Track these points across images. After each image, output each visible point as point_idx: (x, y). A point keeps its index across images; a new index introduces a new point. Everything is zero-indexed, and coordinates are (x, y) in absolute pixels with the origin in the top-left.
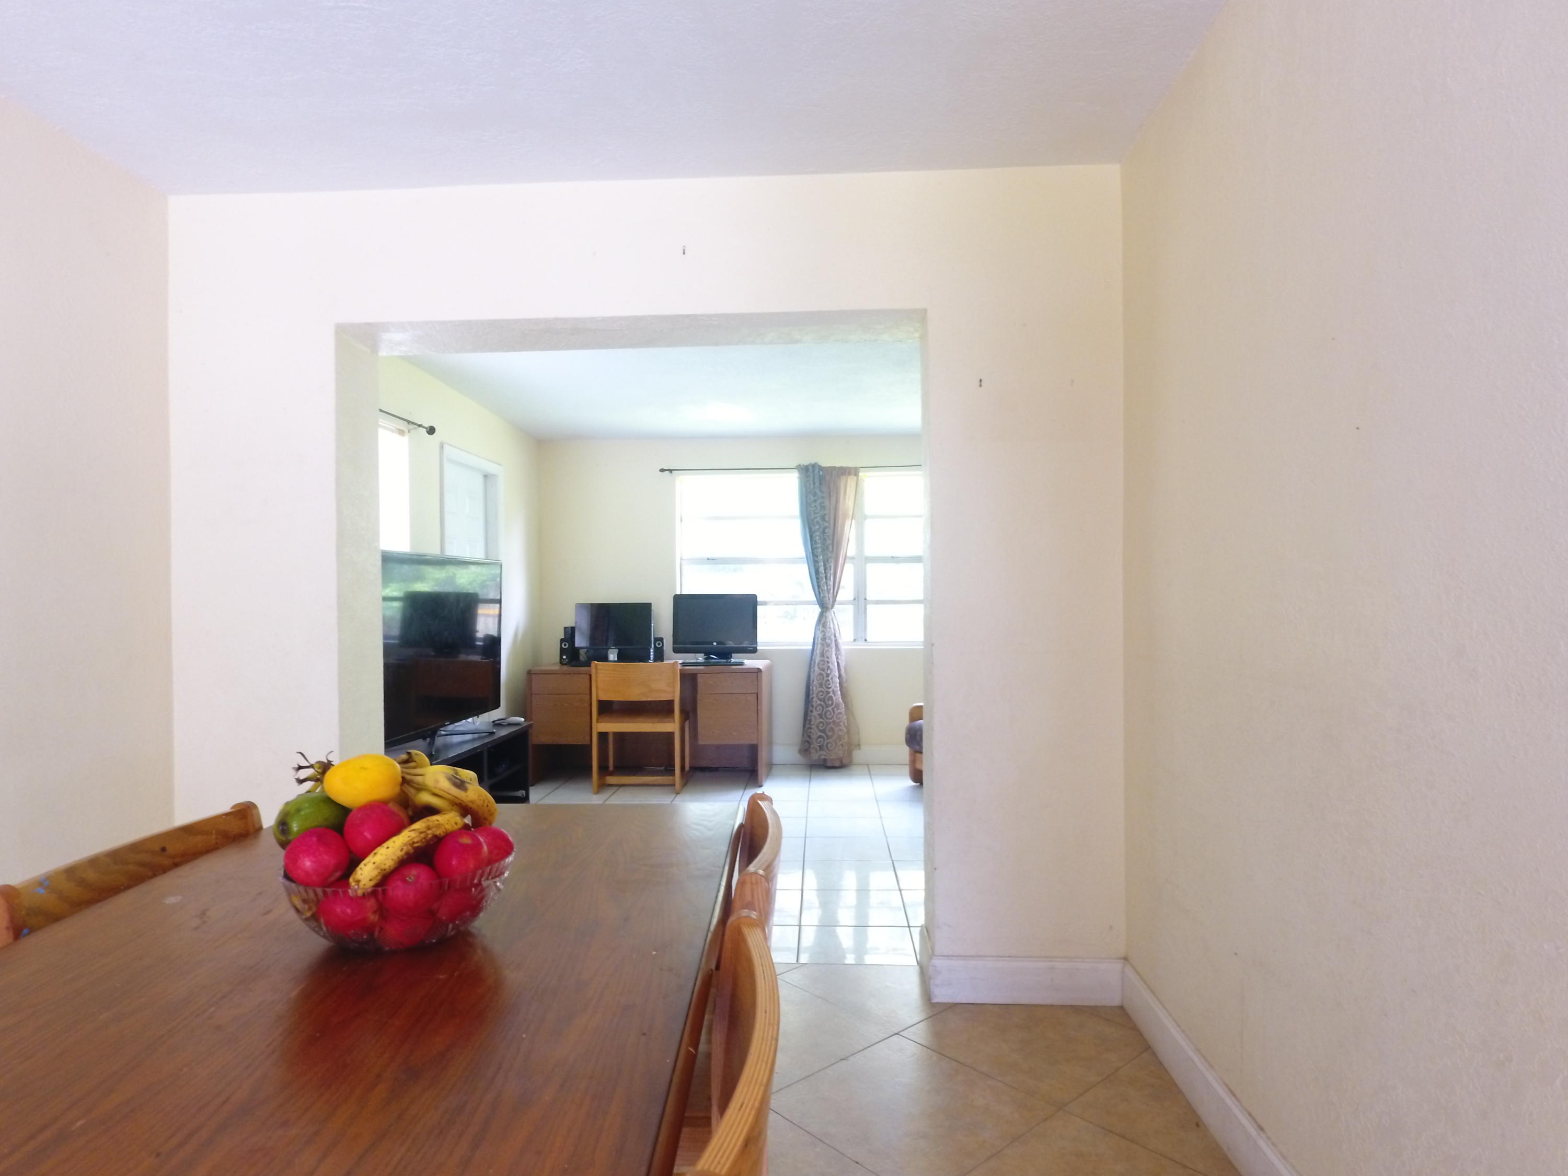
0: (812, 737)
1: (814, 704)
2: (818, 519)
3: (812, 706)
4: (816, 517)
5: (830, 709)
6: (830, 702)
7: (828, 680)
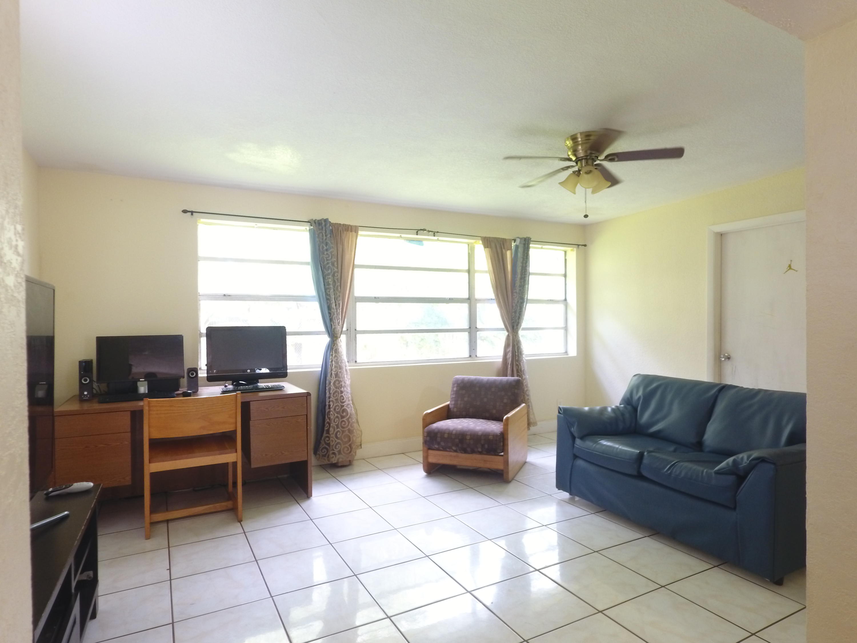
2: (330, 265)
4: (328, 263)
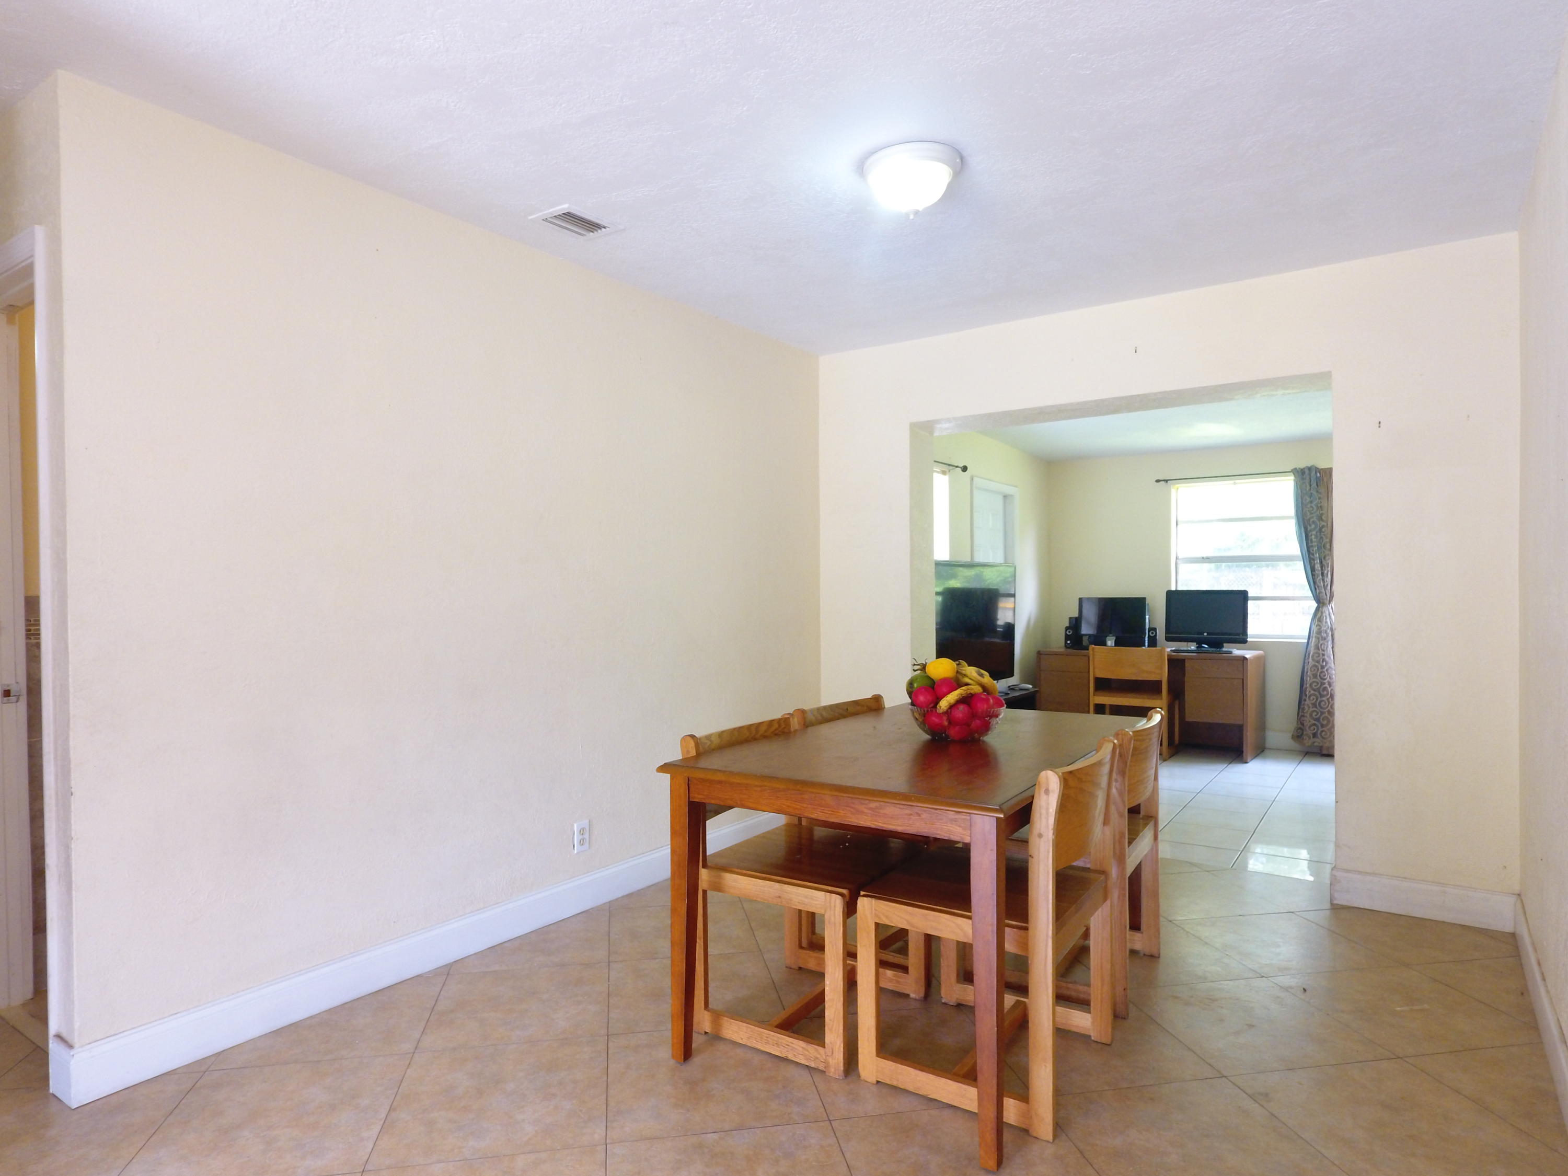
0: (1305, 724)
1: (1307, 693)
3: (1306, 695)
5: (1324, 699)
6: (1325, 693)
7: (1324, 672)
